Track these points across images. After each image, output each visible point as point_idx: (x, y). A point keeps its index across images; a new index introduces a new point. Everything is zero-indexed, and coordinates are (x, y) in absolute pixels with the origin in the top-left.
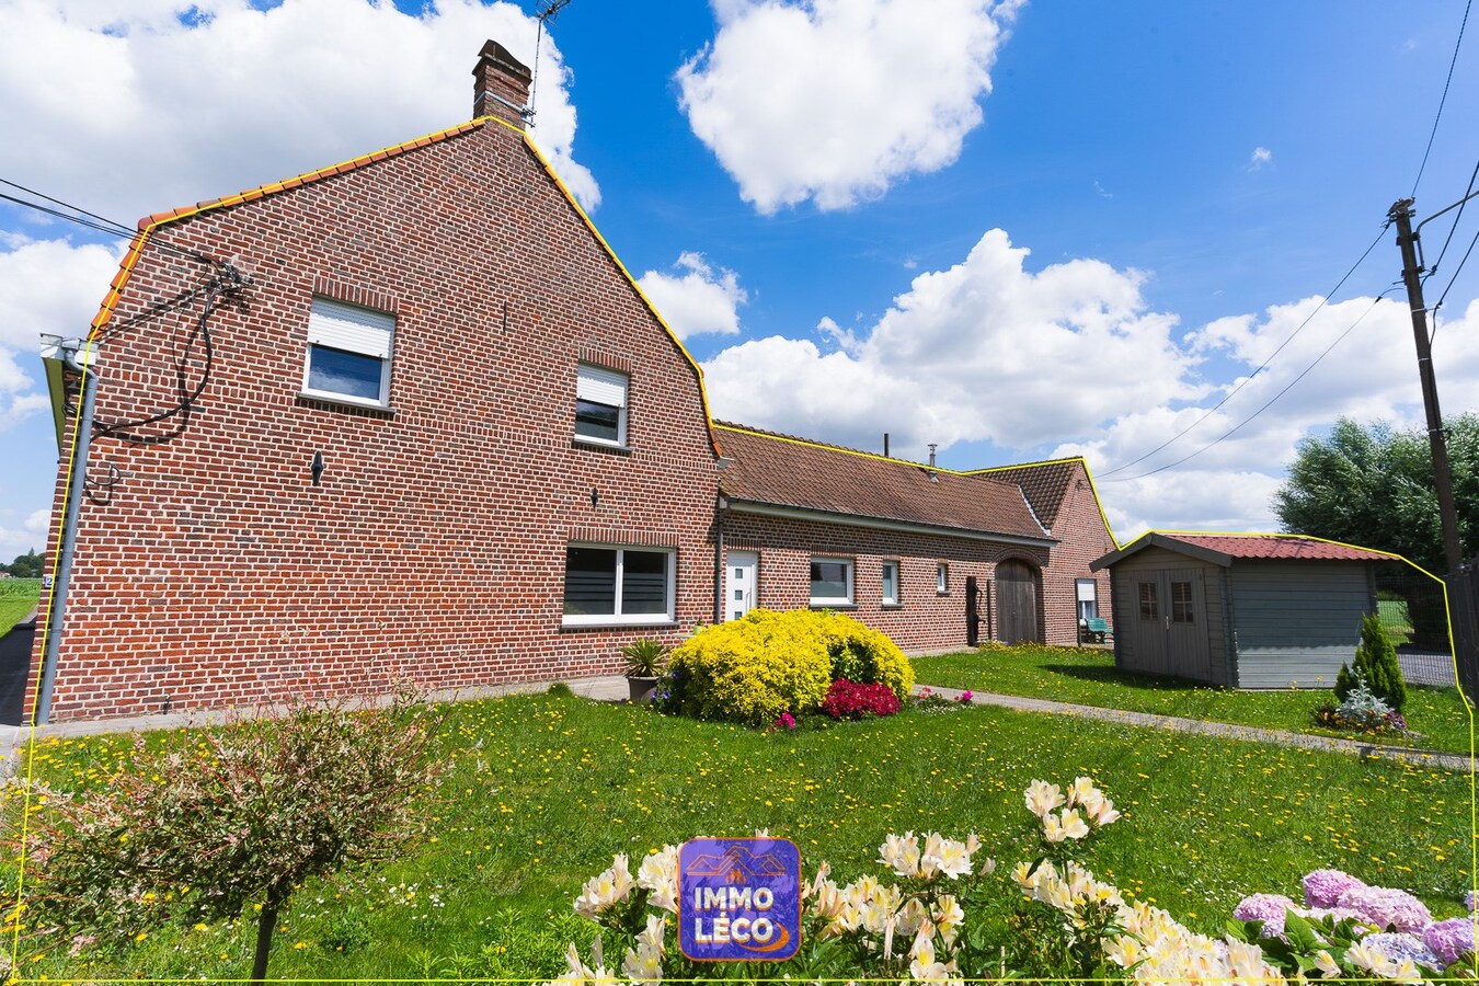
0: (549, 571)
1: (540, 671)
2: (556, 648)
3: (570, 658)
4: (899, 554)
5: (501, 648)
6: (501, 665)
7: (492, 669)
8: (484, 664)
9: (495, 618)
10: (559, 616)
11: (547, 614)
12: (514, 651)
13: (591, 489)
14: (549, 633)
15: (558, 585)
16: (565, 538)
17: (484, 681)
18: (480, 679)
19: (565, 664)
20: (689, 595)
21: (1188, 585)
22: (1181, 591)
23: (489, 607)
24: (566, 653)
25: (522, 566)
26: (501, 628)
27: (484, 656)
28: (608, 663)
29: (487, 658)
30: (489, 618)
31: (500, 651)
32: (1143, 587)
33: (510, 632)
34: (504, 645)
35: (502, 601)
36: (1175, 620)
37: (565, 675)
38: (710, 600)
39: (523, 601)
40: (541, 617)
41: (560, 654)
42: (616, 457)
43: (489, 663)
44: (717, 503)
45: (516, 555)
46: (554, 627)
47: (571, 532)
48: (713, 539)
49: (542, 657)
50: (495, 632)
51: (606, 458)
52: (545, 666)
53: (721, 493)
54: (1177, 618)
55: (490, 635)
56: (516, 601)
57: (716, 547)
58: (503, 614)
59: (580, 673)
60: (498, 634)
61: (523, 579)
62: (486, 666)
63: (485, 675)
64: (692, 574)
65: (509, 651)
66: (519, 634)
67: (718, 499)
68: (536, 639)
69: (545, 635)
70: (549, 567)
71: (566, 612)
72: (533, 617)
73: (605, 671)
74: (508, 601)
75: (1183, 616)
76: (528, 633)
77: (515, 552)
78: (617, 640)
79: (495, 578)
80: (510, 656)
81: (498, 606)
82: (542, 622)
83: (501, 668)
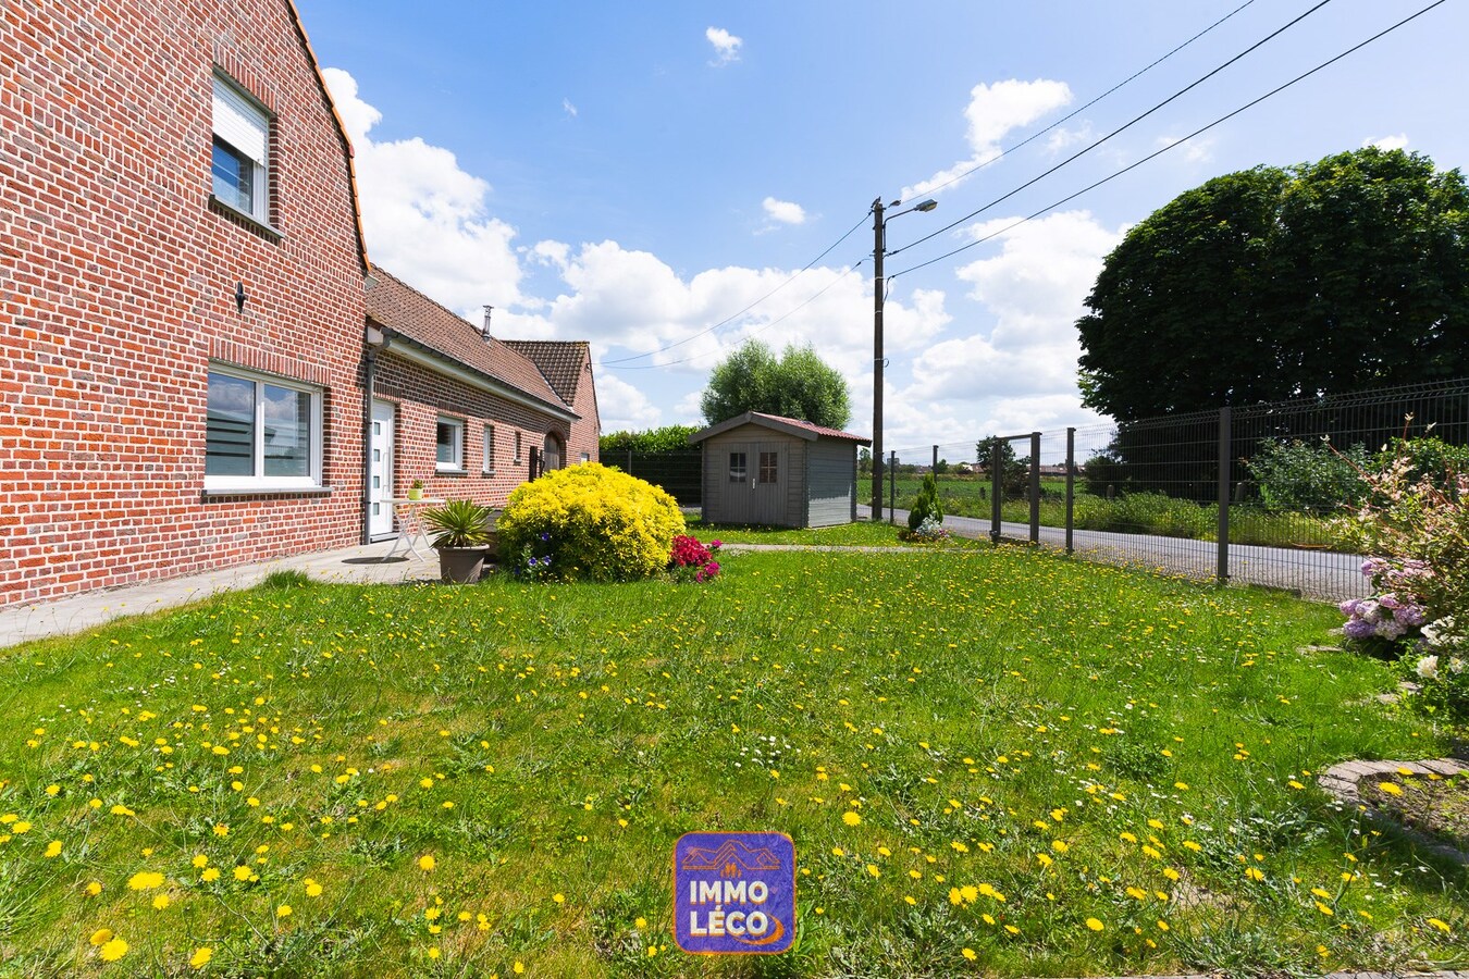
0: (185, 404)
1: (178, 562)
2: (198, 526)
3: (216, 540)
4: (494, 419)
5: (121, 527)
6: (122, 555)
7: (110, 563)
8: (95, 554)
9: (111, 477)
10: (201, 476)
11: (184, 472)
12: (141, 531)
13: (235, 282)
14: (188, 502)
15: (199, 428)
16: (205, 355)
17: (97, 584)
18: (91, 580)
19: (210, 549)
20: (340, 453)
21: (774, 455)
22: (768, 459)
23: (101, 458)
24: (210, 533)
25: (148, 392)
26: (121, 496)
27: (95, 541)
28: (260, 545)
29: (101, 545)
30: (100, 477)
31: (121, 533)
32: (734, 457)
33: (133, 500)
34: (126, 523)
35: (120, 449)
36: (761, 481)
37: (210, 565)
38: (359, 460)
39: (151, 450)
40: (176, 477)
41: (202, 533)
42: (263, 241)
43: (104, 554)
44: (365, 335)
45: (138, 372)
46: (193, 493)
47: (212, 346)
48: (363, 382)
49: (180, 539)
50: (110, 501)
51: (252, 239)
52: (184, 553)
53: (369, 321)
54: (763, 478)
55: (104, 506)
56: (141, 450)
57: (364, 392)
58: (121, 471)
59: (226, 561)
60: (116, 505)
61: (150, 414)
62: (99, 558)
63: (100, 574)
64: (343, 426)
65: (133, 532)
66: (148, 504)
67: (366, 330)
68: (172, 512)
69: (183, 506)
70: (185, 398)
71: (210, 470)
72: (166, 477)
73: (256, 556)
74: (129, 449)
75: (768, 476)
76: (159, 503)
77: (137, 366)
78: (268, 512)
79: (107, 409)
80: (135, 541)
81: (114, 458)
82: (179, 486)
83: (123, 561)
